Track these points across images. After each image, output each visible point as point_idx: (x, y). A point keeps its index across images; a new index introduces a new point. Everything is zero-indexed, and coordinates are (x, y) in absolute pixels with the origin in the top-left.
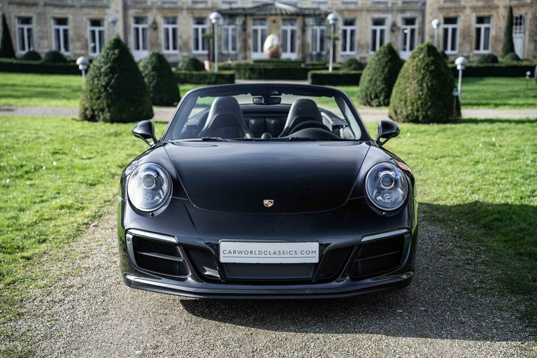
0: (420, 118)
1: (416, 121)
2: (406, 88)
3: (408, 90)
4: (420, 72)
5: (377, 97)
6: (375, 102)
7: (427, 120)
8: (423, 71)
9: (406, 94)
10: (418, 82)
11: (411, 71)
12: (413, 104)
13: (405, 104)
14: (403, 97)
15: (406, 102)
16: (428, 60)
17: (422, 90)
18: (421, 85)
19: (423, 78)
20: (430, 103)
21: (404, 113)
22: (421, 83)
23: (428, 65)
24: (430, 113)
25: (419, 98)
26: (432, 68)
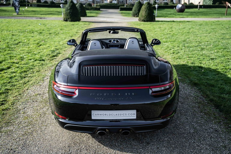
0: (146, 20)
1: (145, 21)
3: (143, 14)
5: (136, 14)
6: (136, 16)
7: (147, 21)
12: (144, 17)
15: (142, 16)
16: (148, 6)
20: (148, 17)
21: (142, 19)
22: (146, 12)
23: (148, 7)
24: (148, 19)
25: (146, 16)
26: (149, 8)
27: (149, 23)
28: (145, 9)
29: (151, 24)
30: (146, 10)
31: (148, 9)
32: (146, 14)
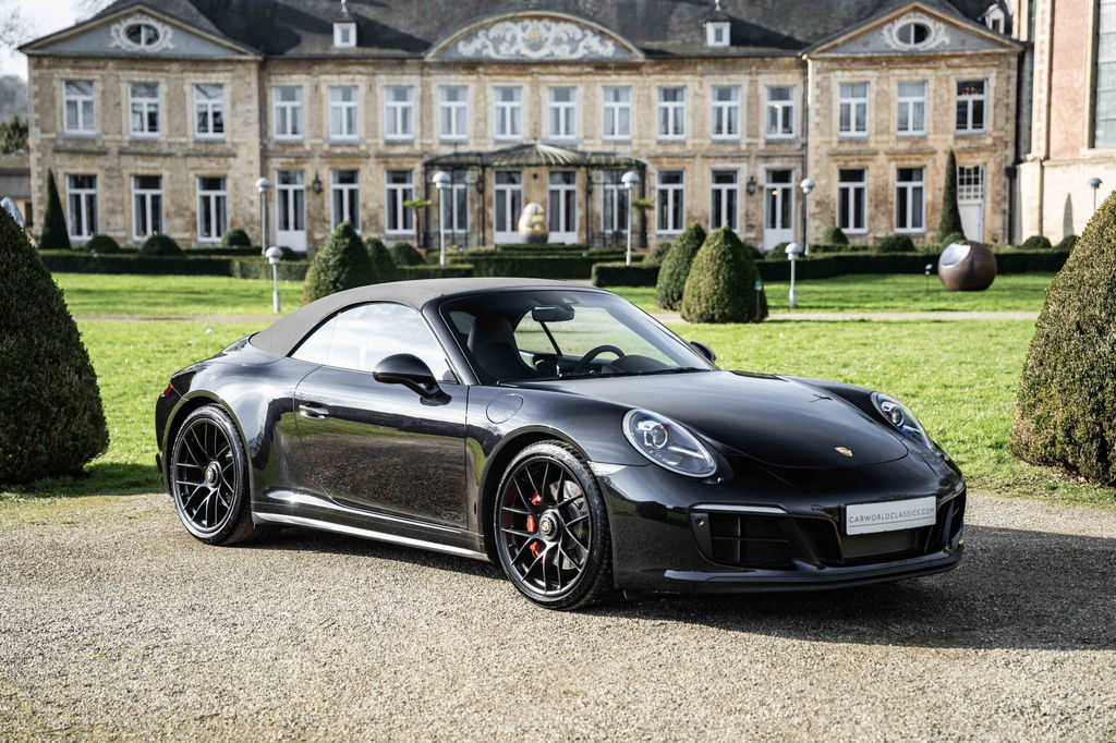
0: (717, 317)
1: (711, 320)
2: (699, 282)
3: (701, 284)
4: (715, 262)
7: (725, 319)
8: (718, 262)
9: (699, 288)
10: (713, 273)
11: (705, 261)
12: (707, 301)
13: (699, 300)
14: (696, 293)
15: (699, 297)
16: (724, 247)
17: (717, 284)
18: (717, 278)
19: (719, 270)
20: (727, 298)
21: (699, 312)
22: (716, 275)
23: (724, 253)
24: (727, 311)
25: (715, 293)
26: (729, 257)
28: (713, 260)
30: (716, 268)
31: (729, 261)
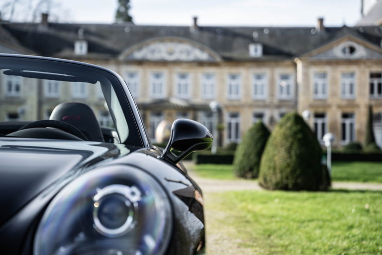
0: (290, 186)
1: (285, 188)
2: (274, 156)
3: (277, 158)
5: (251, 170)
6: (249, 175)
7: (297, 188)
8: (290, 140)
9: (275, 161)
10: (286, 149)
12: (281, 172)
14: (272, 165)
15: (275, 169)
18: (290, 153)
19: (291, 147)
20: (298, 172)
21: (274, 180)
22: (289, 150)
23: (295, 133)
24: (299, 181)
25: (288, 165)
26: (300, 136)
27: (305, 195)
28: (286, 137)
29: (315, 198)
30: (288, 144)
31: (299, 140)
32: (290, 157)
